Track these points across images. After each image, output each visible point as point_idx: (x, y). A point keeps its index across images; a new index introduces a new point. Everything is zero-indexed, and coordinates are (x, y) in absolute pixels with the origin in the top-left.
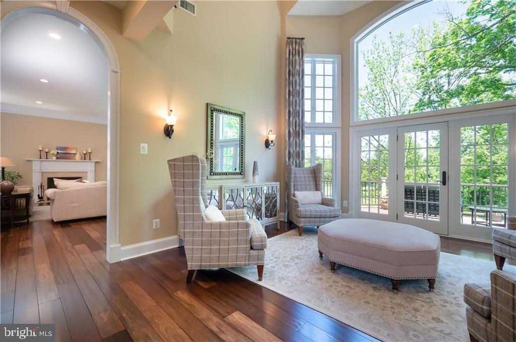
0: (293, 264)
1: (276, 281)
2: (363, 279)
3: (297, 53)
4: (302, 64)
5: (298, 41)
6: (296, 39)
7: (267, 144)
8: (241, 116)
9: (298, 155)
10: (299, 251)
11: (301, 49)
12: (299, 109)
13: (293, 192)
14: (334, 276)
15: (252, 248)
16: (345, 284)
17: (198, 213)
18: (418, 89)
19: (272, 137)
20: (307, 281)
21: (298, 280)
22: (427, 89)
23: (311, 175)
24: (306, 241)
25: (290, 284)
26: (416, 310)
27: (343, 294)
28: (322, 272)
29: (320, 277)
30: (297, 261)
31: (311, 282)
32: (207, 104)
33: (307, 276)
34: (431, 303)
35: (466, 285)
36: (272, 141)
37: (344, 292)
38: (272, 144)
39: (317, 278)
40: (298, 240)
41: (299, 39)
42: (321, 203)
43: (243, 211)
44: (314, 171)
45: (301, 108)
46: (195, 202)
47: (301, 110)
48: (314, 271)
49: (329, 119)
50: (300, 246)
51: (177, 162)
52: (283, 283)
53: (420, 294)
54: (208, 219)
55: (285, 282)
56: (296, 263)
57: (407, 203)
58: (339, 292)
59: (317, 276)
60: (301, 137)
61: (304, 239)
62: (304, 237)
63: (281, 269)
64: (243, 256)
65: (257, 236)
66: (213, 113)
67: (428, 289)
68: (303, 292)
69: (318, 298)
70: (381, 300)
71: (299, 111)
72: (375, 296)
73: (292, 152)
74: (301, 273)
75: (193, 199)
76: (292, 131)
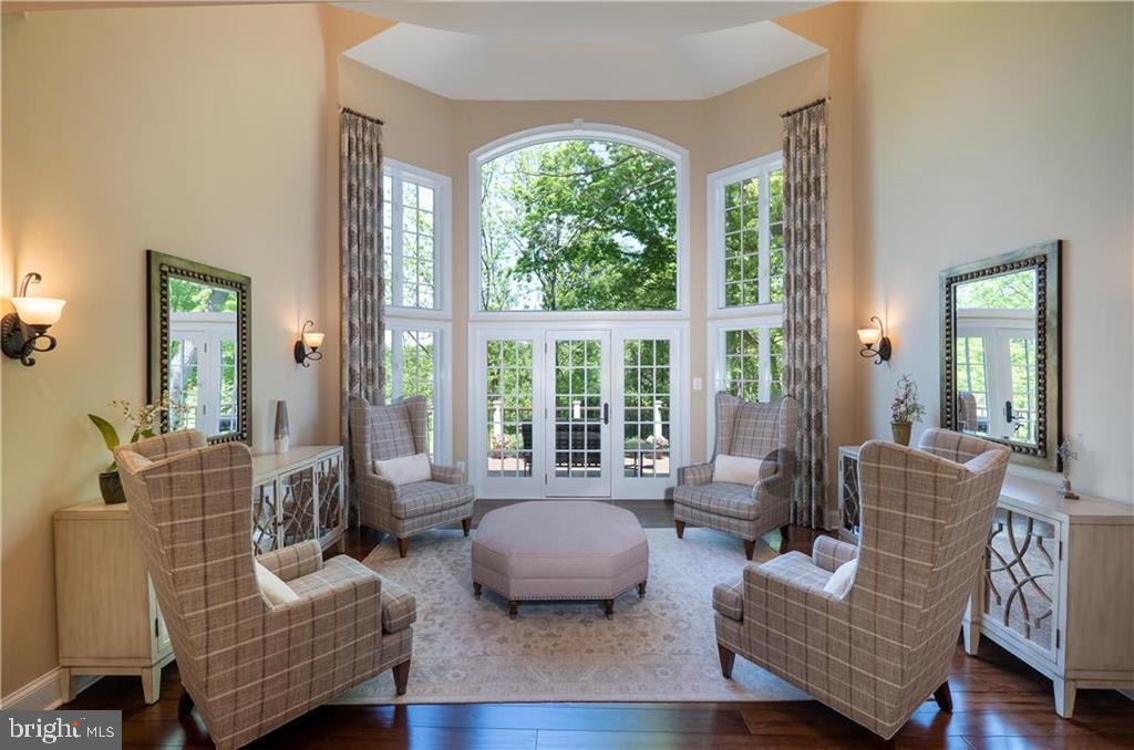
0: (436, 628)
1: (434, 679)
2: (561, 613)
3: (367, 151)
4: (377, 177)
5: (369, 124)
6: (365, 117)
7: (300, 353)
8: (242, 287)
9: (370, 376)
10: (426, 596)
11: (375, 145)
12: (373, 276)
13: (370, 463)
14: (519, 624)
15: (385, 632)
16: (543, 632)
17: (252, 596)
18: (523, 236)
19: (314, 339)
20: (485, 653)
21: (469, 660)
22: (537, 239)
23: (402, 421)
24: (424, 565)
25: (462, 674)
26: (644, 635)
27: (552, 652)
28: (495, 624)
29: (499, 636)
30: (439, 619)
31: (493, 653)
32: (149, 253)
33: (478, 645)
34: (649, 616)
35: (715, 589)
36: (314, 349)
37: (552, 648)
38: (315, 356)
39: (498, 641)
40: (405, 569)
41: (372, 120)
42: (429, 477)
43: (312, 545)
44: (408, 411)
45: (376, 273)
46: (240, 570)
47: (376, 280)
48: (482, 627)
49: (427, 299)
50: (419, 581)
51: (178, 470)
52: (449, 677)
53: (635, 607)
54: (274, 601)
55: (452, 672)
56: (441, 625)
57: (558, 455)
58: (545, 650)
59: (494, 637)
60: (377, 338)
61: (415, 564)
62: (412, 560)
63: (425, 651)
64: (368, 659)
65: (398, 602)
66: (165, 281)
67: (638, 596)
68: (495, 679)
69: (525, 678)
70: (603, 639)
71: (372, 281)
72: (591, 636)
73: (358, 371)
74: (464, 640)
75: (235, 562)
76: (356, 322)
